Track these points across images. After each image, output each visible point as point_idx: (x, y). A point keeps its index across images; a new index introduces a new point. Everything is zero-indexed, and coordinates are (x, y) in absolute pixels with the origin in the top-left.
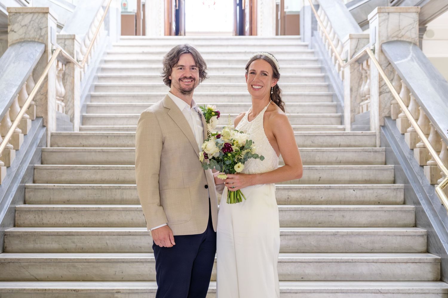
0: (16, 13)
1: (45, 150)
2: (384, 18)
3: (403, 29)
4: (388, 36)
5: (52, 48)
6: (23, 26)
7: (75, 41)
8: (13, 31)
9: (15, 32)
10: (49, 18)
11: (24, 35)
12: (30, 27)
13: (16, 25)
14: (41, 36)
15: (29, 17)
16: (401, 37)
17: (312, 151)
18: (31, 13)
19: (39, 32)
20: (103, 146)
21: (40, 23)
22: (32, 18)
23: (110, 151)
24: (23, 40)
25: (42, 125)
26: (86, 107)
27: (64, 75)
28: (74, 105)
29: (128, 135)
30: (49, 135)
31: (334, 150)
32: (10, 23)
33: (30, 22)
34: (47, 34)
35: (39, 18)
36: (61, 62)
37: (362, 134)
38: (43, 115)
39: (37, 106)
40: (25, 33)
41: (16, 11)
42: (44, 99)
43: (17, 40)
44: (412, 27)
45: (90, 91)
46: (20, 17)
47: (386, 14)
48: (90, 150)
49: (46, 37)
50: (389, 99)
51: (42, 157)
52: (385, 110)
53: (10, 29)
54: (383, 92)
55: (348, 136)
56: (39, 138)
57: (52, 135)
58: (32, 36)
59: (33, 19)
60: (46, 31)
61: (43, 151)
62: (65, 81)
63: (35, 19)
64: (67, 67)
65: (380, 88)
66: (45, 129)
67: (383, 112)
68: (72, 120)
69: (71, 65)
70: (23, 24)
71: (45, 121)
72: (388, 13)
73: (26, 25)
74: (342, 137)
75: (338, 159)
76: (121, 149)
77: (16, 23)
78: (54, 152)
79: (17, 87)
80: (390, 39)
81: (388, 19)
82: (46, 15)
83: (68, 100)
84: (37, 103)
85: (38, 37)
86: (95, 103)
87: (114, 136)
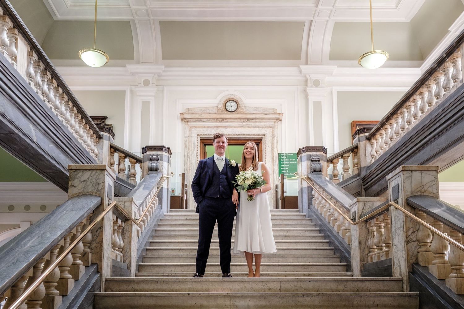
0: (77, 170)
1: (98, 295)
2: (408, 175)
3: (425, 185)
4: (412, 191)
5: (108, 202)
6: (82, 182)
7: (133, 202)
8: (73, 186)
9: (75, 187)
10: (106, 175)
11: (83, 189)
12: (88, 183)
13: (76, 180)
14: (98, 190)
15: (88, 174)
16: (423, 192)
17: (351, 295)
18: (90, 170)
19: (97, 186)
20: (153, 290)
21: (98, 178)
22: (91, 174)
23: (159, 295)
24: (81, 194)
25: (96, 271)
26: (142, 258)
27: (123, 230)
28: (131, 255)
29: (176, 280)
30: (104, 280)
31: (372, 295)
32: (70, 179)
33: (89, 178)
34: (104, 188)
35: (97, 174)
36: (120, 219)
37: (390, 279)
38: (97, 262)
39: (92, 253)
40: (84, 188)
41: (76, 169)
42: (99, 247)
43: (76, 194)
44: (433, 184)
45: (145, 246)
46: (80, 174)
47: (410, 172)
48: (140, 295)
49: (102, 191)
50: (416, 247)
51: (94, 301)
52: (413, 258)
53: (71, 184)
54: (410, 241)
55: (377, 281)
56: (92, 283)
57: (106, 281)
58: (90, 190)
59: (92, 176)
60: (103, 186)
61: (95, 296)
62: (124, 235)
63: (94, 175)
64: (125, 224)
65: (407, 237)
66: (99, 275)
67: (411, 259)
68: (129, 267)
69: (129, 222)
70: (82, 180)
71: (99, 267)
72: (412, 171)
73: (85, 181)
74: (371, 282)
75: (375, 303)
76: (169, 294)
77: (76, 179)
78: (107, 296)
79: (63, 231)
80: (414, 194)
81: (411, 176)
82: (103, 171)
83: (126, 251)
84: (93, 250)
85: (95, 191)
86: (149, 255)
87: (163, 281)
